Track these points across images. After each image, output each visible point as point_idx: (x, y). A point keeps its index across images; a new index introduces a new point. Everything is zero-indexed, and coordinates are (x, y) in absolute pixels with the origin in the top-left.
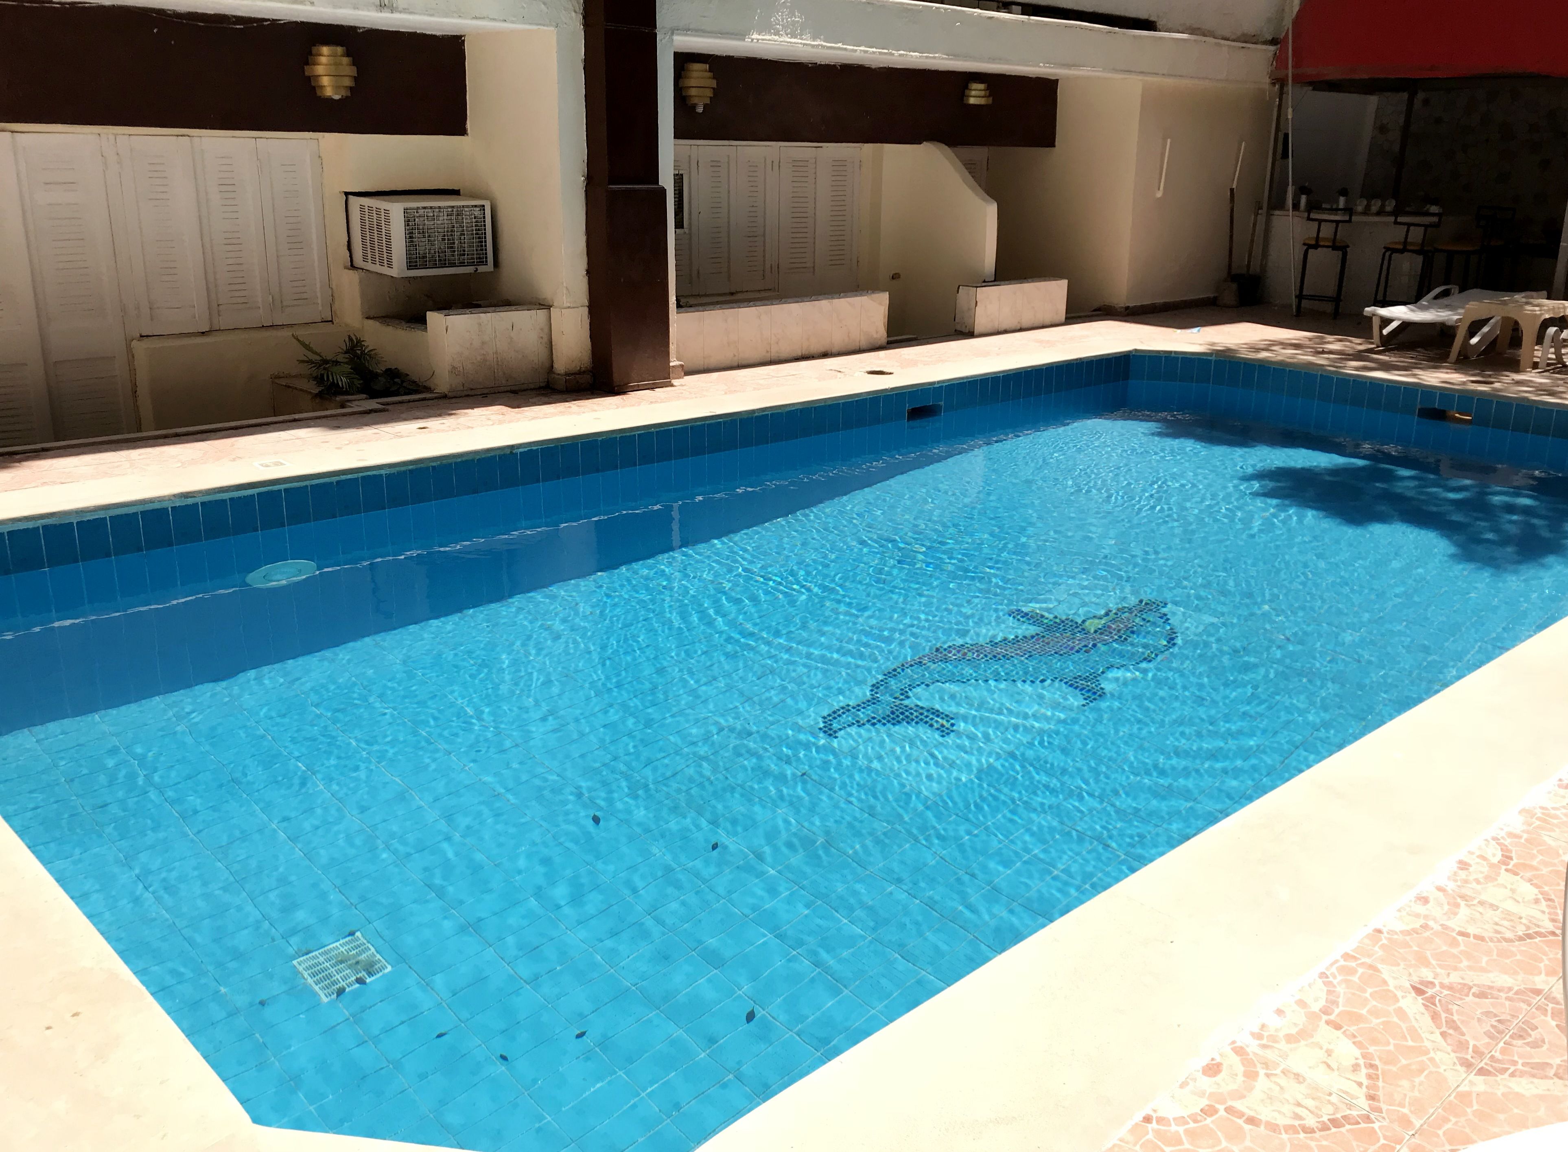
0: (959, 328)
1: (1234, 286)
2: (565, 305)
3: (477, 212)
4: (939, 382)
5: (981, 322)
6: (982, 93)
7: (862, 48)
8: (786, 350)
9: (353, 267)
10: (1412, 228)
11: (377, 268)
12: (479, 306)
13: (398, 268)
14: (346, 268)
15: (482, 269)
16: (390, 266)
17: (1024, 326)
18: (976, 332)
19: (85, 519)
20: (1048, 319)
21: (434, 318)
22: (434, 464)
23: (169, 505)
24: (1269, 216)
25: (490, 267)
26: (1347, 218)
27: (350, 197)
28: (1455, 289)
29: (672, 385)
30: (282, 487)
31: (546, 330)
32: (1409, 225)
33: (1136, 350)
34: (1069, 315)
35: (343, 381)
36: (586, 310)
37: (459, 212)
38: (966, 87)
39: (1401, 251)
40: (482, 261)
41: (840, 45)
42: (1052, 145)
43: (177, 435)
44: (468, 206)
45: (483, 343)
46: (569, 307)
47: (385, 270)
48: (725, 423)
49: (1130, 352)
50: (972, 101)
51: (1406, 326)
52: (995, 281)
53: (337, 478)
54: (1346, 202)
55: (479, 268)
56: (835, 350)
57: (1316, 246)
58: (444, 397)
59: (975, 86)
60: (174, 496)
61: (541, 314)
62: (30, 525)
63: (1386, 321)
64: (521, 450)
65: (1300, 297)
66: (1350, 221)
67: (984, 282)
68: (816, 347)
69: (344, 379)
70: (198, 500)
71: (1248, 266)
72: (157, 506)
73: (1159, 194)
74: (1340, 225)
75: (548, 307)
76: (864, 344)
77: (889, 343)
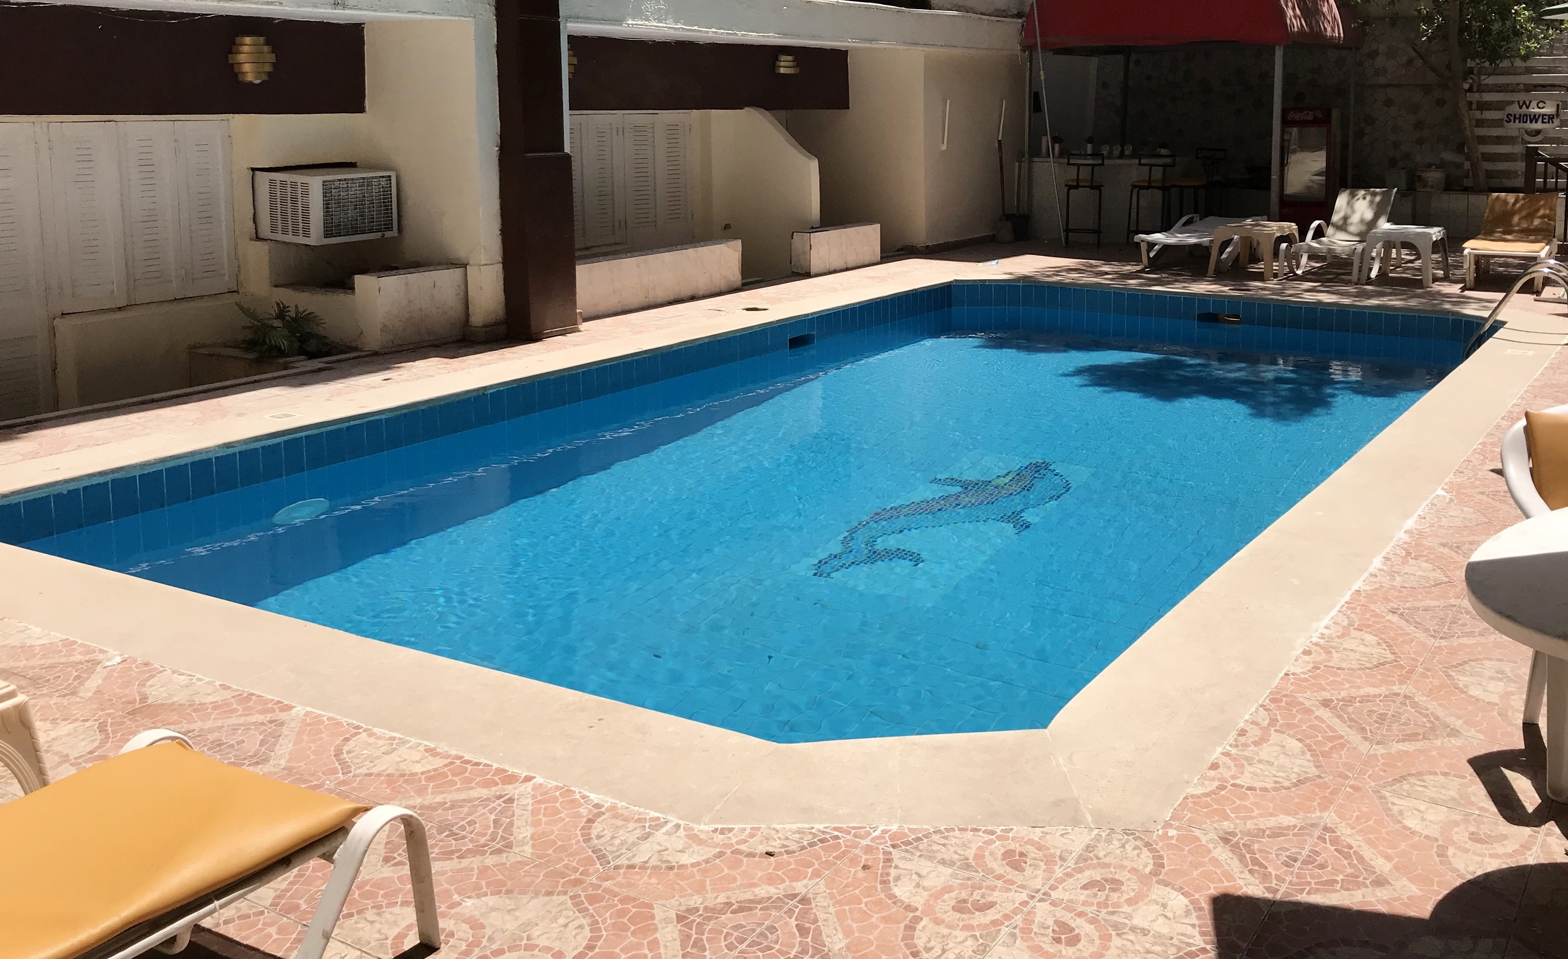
0: (795, 271)
1: (1009, 224)
2: (483, 263)
3: (383, 182)
4: (812, 314)
5: (816, 264)
6: (791, 64)
7: (714, 30)
8: (661, 295)
9: (258, 238)
10: (1153, 168)
11: (290, 238)
12: (397, 268)
13: (315, 237)
14: (251, 239)
15: (388, 234)
16: (306, 234)
17: (849, 266)
18: (812, 273)
19: (146, 472)
20: (867, 260)
21: (360, 280)
22: (423, 407)
23: (212, 455)
24: (1031, 162)
25: (394, 233)
26: (1100, 162)
27: (257, 173)
28: (1196, 217)
29: (579, 331)
30: (303, 434)
31: (463, 287)
32: (1151, 166)
33: (956, 280)
34: (884, 255)
35: (284, 344)
36: (501, 266)
37: (368, 182)
38: (777, 59)
39: (1147, 188)
40: (390, 229)
41: (696, 28)
42: (847, 107)
43: (153, 401)
44: (376, 177)
45: (410, 302)
46: (486, 265)
47: (302, 240)
48: (649, 358)
49: (951, 282)
50: (782, 71)
51: (1166, 247)
52: (821, 227)
53: (347, 424)
54: (1093, 148)
55: (386, 233)
56: (701, 293)
57: (1077, 187)
58: (376, 354)
59: (783, 58)
60: (219, 446)
61: (457, 273)
62: (101, 480)
63: (1151, 245)
64: (491, 391)
65: (1067, 230)
66: (1102, 164)
67: (812, 228)
68: (686, 292)
69: (286, 343)
70: (236, 450)
71: (1018, 206)
72: (204, 457)
73: (944, 147)
74: (1096, 168)
75: (464, 266)
76: (724, 287)
77: (743, 285)
